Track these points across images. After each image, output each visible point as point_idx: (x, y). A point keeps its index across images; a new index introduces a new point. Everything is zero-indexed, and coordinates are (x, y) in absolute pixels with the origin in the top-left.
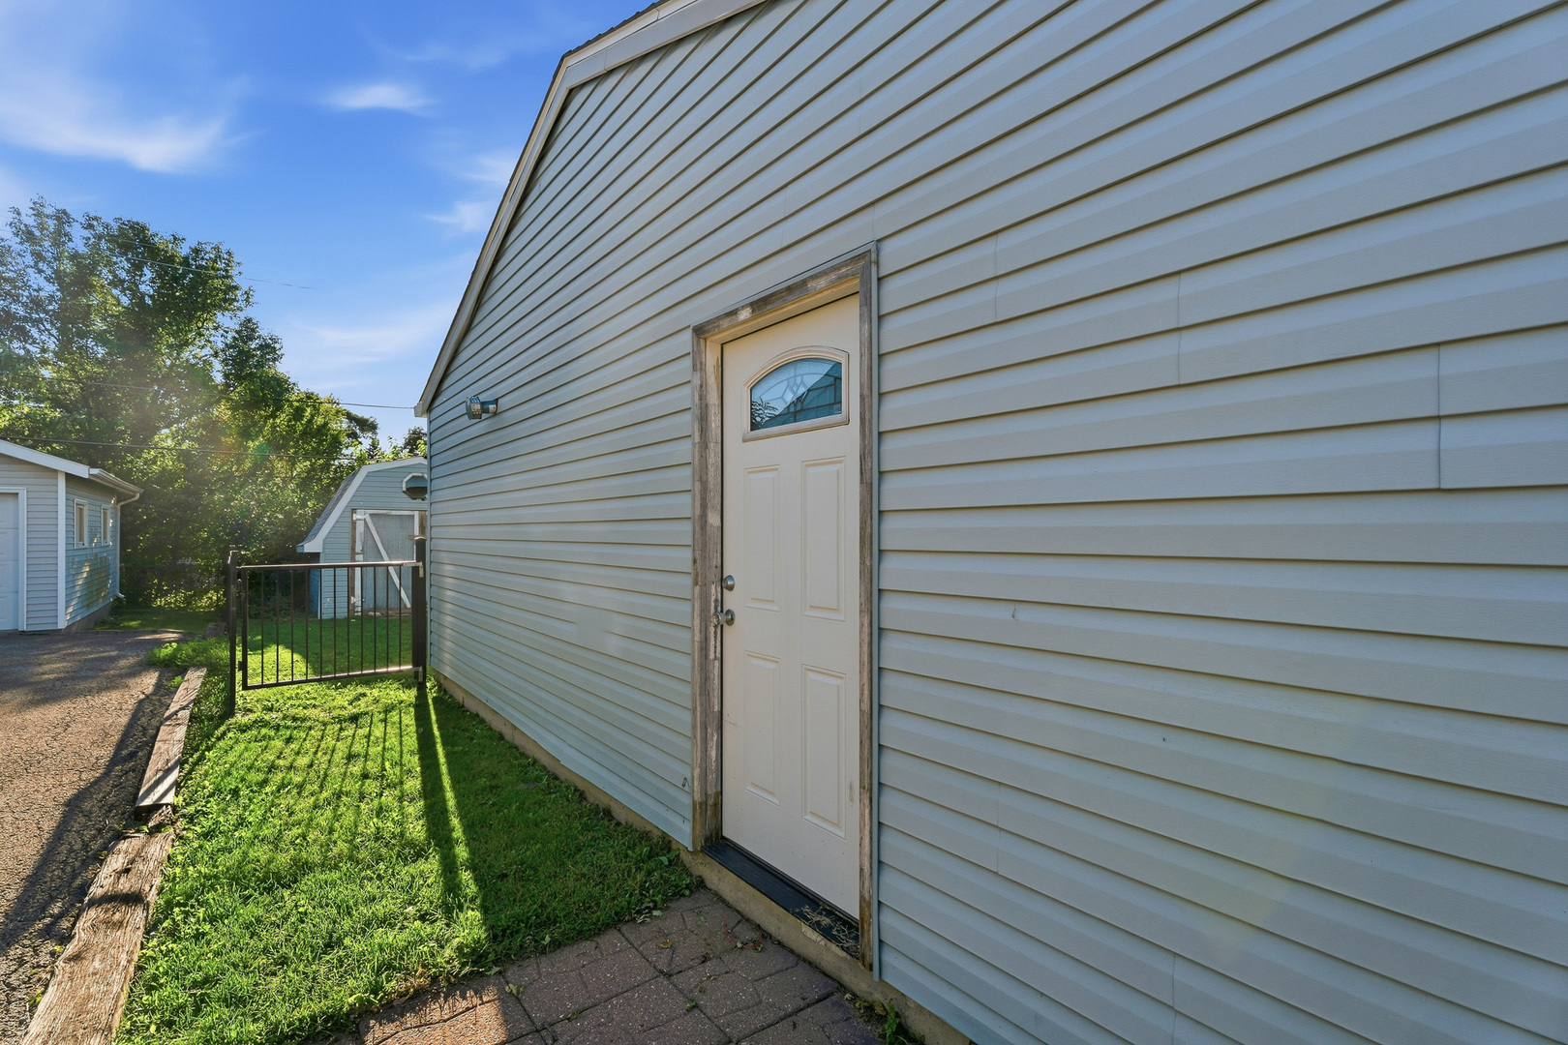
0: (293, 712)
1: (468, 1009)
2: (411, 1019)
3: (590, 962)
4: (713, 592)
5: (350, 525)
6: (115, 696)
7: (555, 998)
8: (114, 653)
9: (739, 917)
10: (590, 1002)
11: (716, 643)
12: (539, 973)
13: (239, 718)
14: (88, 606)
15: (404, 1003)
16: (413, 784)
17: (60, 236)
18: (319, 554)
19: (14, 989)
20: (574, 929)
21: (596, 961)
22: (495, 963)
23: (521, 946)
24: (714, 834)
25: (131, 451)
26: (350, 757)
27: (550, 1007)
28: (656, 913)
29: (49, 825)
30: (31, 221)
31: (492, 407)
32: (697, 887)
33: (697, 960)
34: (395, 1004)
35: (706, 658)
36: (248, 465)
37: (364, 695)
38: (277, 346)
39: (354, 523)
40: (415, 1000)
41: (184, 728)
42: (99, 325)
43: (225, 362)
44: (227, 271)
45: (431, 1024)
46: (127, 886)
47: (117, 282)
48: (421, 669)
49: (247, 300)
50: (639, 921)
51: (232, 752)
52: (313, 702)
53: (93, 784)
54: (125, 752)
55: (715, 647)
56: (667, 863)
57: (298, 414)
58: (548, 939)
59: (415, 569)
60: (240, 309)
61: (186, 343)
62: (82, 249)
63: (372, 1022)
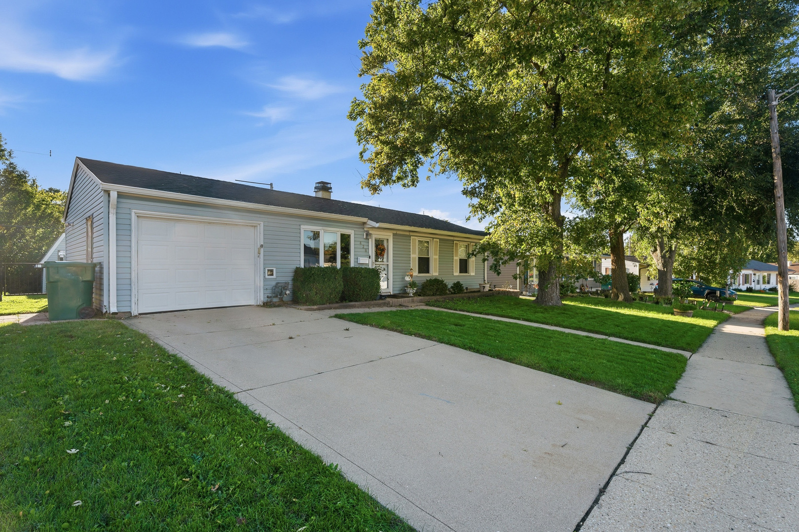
5: (57, 257)
36: (12, 230)
38: (27, 175)
49: (10, 155)
57: (38, 207)
60: (7, 159)
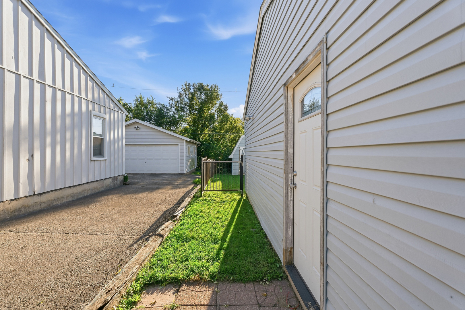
0: (213, 198)
1: (204, 291)
2: (191, 288)
3: (241, 291)
4: (290, 176)
5: (239, 151)
6: (184, 189)
7: (225, 298)
8: (189, 180)
9: (294, 295)
10: (233, 304)
11: (291, 194)
12: (226, 288)
13: (202, 198)
14: (191, 169)
15: (193, 282)
16: (226, 222)
17: (189, 89)
18: (232, 158)
19: (136, 250)
20: (240, 278)
21: (242, 291)
22: (217, 280)
23: (225, 278)
24: (290, 262)
25: (200, 134)
26: (218, 212)
27: (223, 300)
28: (267, 283)
29: (159, 216)
30: (185, 87)
31: (252, 117)
32: (285, 279)
33: (272, 305)
34: (191, 281)
35: (287, 199)
37: (229, 196)
38: (227, 107)
39: (240, 151)
40: (195, 283)
41: (191, 198)
42: (196, 107)
43: (217, 112)
44: (217, 91)
45: (195, 291)
46: (162, 233)
47: (198, 97)
48: (242, 191)
49: (221, 97)
50: (261, 283)
51: (197, 206)
52: (218, 196)
53: (171, 208)
54: (179, 202)
55: (291, 196)
56: (278, 267)
57: (231, 123)
58: (232, 278)
59: (241, 163)
60: (220, 99)
61: (210, 109)
62: (193, 91)
63: (184, 284)
